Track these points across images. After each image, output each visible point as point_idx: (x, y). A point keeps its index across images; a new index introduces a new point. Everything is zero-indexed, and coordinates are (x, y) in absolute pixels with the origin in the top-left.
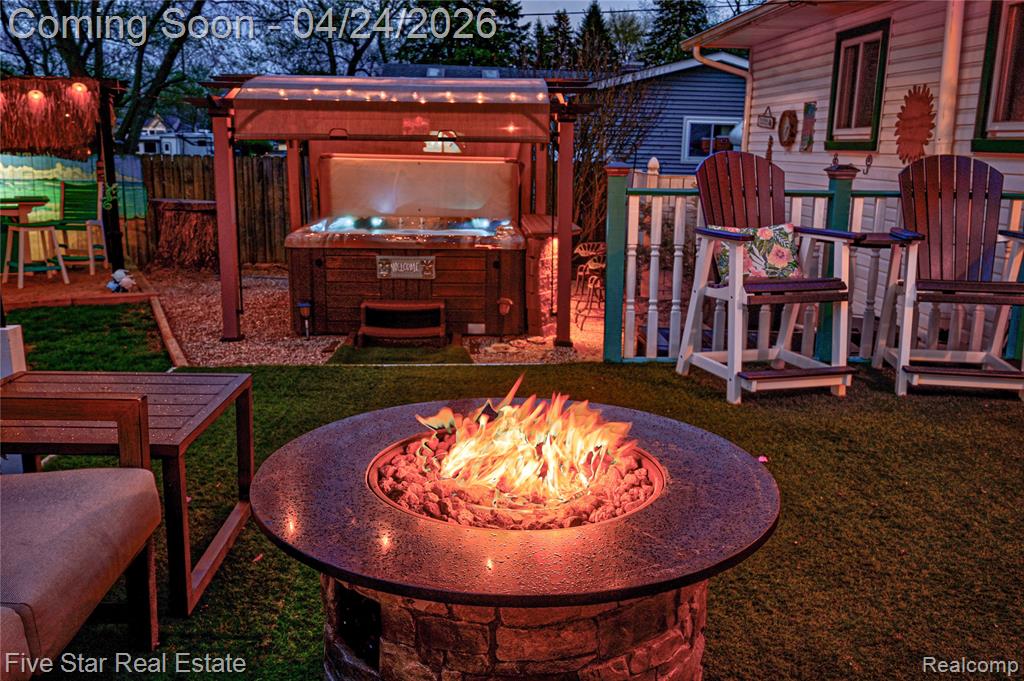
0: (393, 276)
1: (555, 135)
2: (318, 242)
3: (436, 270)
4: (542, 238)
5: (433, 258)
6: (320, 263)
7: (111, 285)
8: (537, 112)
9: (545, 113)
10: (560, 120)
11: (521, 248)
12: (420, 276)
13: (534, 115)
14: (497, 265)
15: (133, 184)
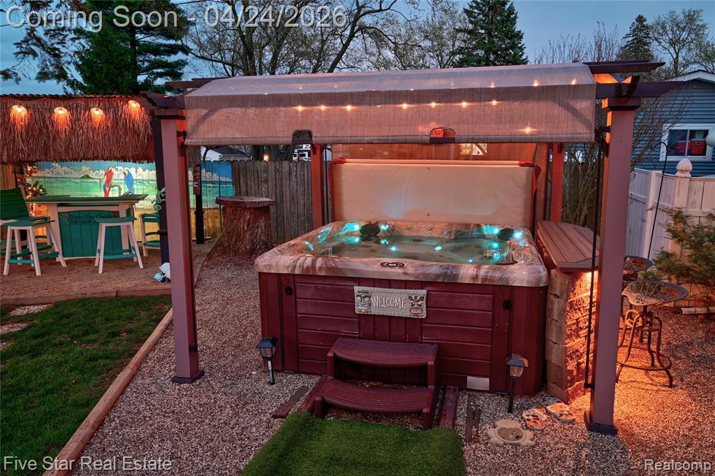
0: (374, 311)
1: (601, 130)
2: (288, 267)
3: (427, 307)
4: (573, 274)
5: (424, 292)
6: (290, 291)
7: (158, 277)
8: (576, 98)
9: (589, 98)
10: (611, 108)
11: (541, 285)
12: (407, 314)
13: (572, 103)
14: (508, 305)
15: (226, 183)
